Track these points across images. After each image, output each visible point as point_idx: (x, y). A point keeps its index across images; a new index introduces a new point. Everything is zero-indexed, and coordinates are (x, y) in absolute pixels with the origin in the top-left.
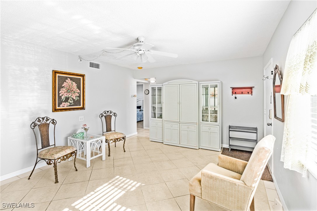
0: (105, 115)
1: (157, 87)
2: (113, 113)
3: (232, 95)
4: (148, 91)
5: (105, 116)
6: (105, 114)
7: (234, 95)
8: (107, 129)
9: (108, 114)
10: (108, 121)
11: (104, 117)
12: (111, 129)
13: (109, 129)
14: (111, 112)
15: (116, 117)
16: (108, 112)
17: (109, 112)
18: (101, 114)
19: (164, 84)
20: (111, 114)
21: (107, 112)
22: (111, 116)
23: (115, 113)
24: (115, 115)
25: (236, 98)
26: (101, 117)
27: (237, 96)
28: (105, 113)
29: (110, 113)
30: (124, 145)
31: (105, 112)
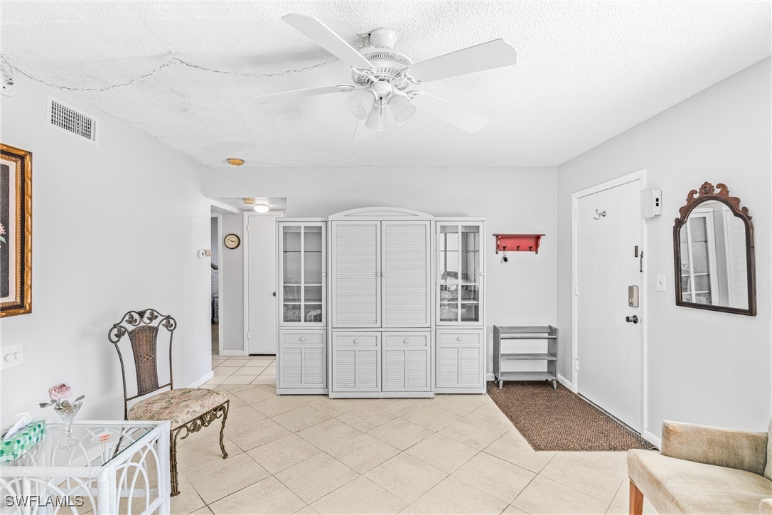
0: (130, 328)
1: (303, 225)
2: (160, 318)
3: (497, 253)
4: (235, 239)
5: (130, 333)
6: (130, 322)
7: (501, 254)
8: (139, 383)
9: (142, 324)
10: (144, 349)
11: (125, 339)
12: (156, 382)
13: (147, 383)
14: (152, 314)
15: (172, 331)
16: (141, 314)
17: (148, 314)
18: (115, 326)
19: (330, 218)
20: (154, 323)
21: (136, 316)
22: (156, 330)
23: (168, 317)
24: (170, 323)
25: (506, 260)
26: (115, 339)
27: (508, 254)
28: (132, 321)
29: (151, 319)
30: (221, 433)
31: (132, 317)
